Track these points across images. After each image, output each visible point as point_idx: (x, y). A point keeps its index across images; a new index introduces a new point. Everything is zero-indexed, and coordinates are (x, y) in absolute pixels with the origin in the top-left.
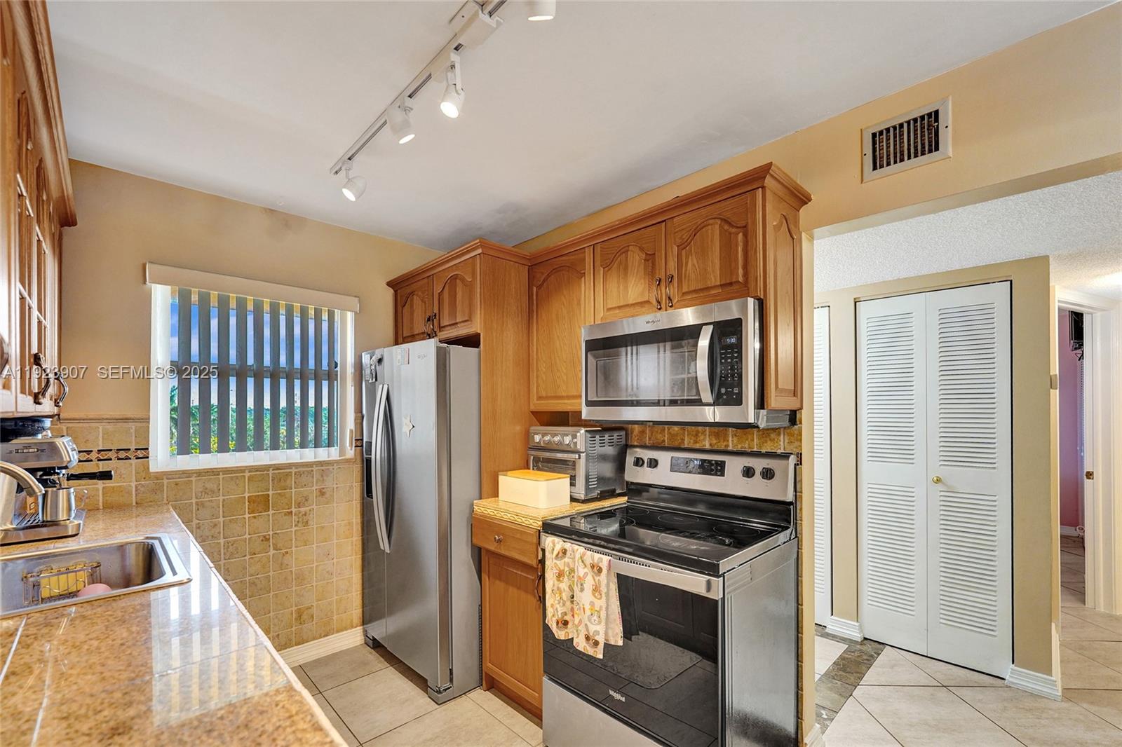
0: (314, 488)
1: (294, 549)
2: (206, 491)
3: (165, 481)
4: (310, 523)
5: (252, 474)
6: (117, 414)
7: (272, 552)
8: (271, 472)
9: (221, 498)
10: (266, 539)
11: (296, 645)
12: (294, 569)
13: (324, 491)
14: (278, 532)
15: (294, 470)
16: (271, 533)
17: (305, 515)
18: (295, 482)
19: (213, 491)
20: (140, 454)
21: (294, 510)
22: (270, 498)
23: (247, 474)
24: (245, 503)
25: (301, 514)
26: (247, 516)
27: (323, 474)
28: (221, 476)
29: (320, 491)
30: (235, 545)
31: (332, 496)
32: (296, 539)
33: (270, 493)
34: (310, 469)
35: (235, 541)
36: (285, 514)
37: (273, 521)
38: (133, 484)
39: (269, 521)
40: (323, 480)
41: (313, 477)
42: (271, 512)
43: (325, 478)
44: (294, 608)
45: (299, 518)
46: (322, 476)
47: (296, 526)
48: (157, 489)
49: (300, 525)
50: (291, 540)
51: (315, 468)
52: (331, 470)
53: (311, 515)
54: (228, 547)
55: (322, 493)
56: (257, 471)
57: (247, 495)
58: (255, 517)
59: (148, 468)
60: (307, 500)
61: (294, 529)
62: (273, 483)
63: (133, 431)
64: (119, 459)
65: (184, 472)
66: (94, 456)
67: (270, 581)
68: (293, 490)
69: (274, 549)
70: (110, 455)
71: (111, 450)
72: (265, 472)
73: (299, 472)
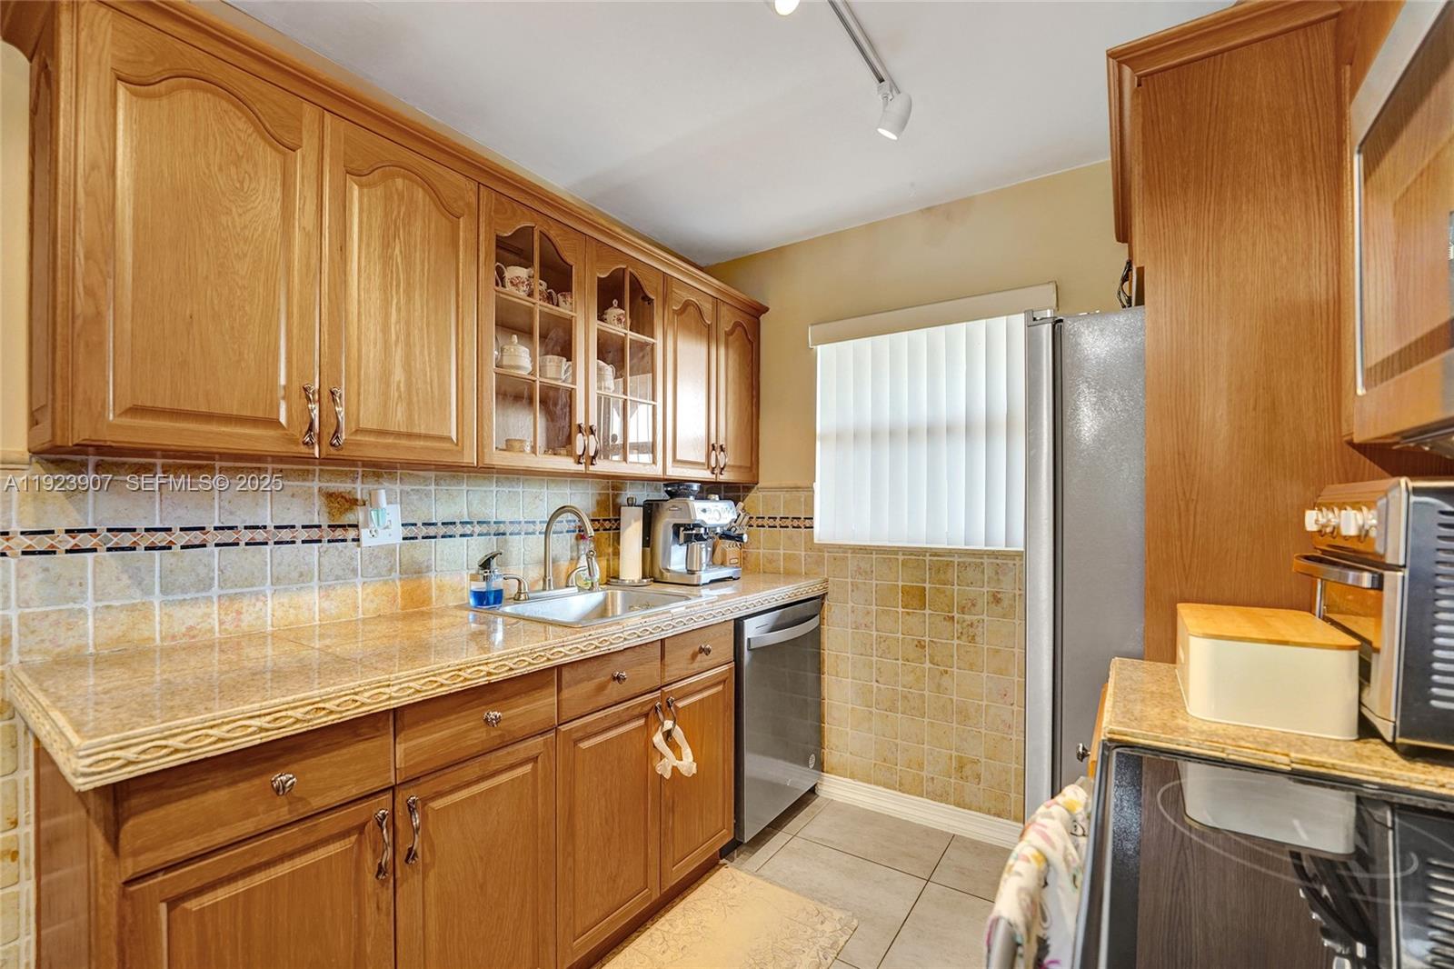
0: (985, 590)
1: (955, 669)
2: (859, 571)
3: (826, 554)
4: (977, 639)
5: (906, 557)
6: (790, 483)
7: (928, 665)
8: (928, 558)
9: (874, 582)
10: (921, 645)
11: (954, 804)
12: (955, 698)
13: (999, 596)
14: (934, 640)
15: (956, 560)
16: (927, 639)
17: (971, 625)
18: (958, 577)
19: (866, 572)
20: (808, 523)
21: (957, 616)
22: (927, 593)
23: (901, 557)
24: (898, 593)
25: (965, 624)
26: (900, 610)
27: (998, 570)
28: (874, 556)
29: (994, 596)
30: (887, 642)
31: (1012, 607)
32: (958, 656)
33: (927, 586)
34: (980, 560)
35: (887, 637)
36: (945, 619)
37: (930, 623)
38: (803, 553)
39: (925, 622)
40: (998, 579)
41: (983, 572)
42: (927, 611)
43: (1001, 577)
44: (954, 754)
45: (963, 628)
46: (997, 573)
47: (958, 638)
48: (820, 562)
49: (964, 638)
50: (952, 656)
51: (986, 561)
52: (1011, 566)
53: (980, 629)
54: (880, 643)
55: (996, 599)
56: (911, 554)
57: (900, 584)
58: (908, 613)
59: (813, 539)
60: (974, 605)
61: (956, 642)
62: (930, 574)
63: (803, 499)
64: (794, 527)
65: (840, 546)
66: (778, 522)
67: (924, 703)
68: (956, 587)
69: (931, 662)
70: (788, 522)
71: (787, 518)
72: (921, 558)
73: (964, 563)
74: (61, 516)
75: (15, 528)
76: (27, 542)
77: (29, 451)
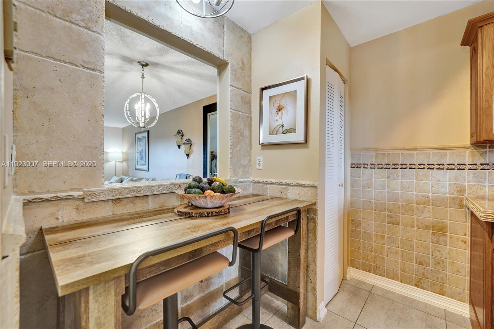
74: (479, 160)
75: (467, 163)
76: (470, 166)
77: (471, 144)
